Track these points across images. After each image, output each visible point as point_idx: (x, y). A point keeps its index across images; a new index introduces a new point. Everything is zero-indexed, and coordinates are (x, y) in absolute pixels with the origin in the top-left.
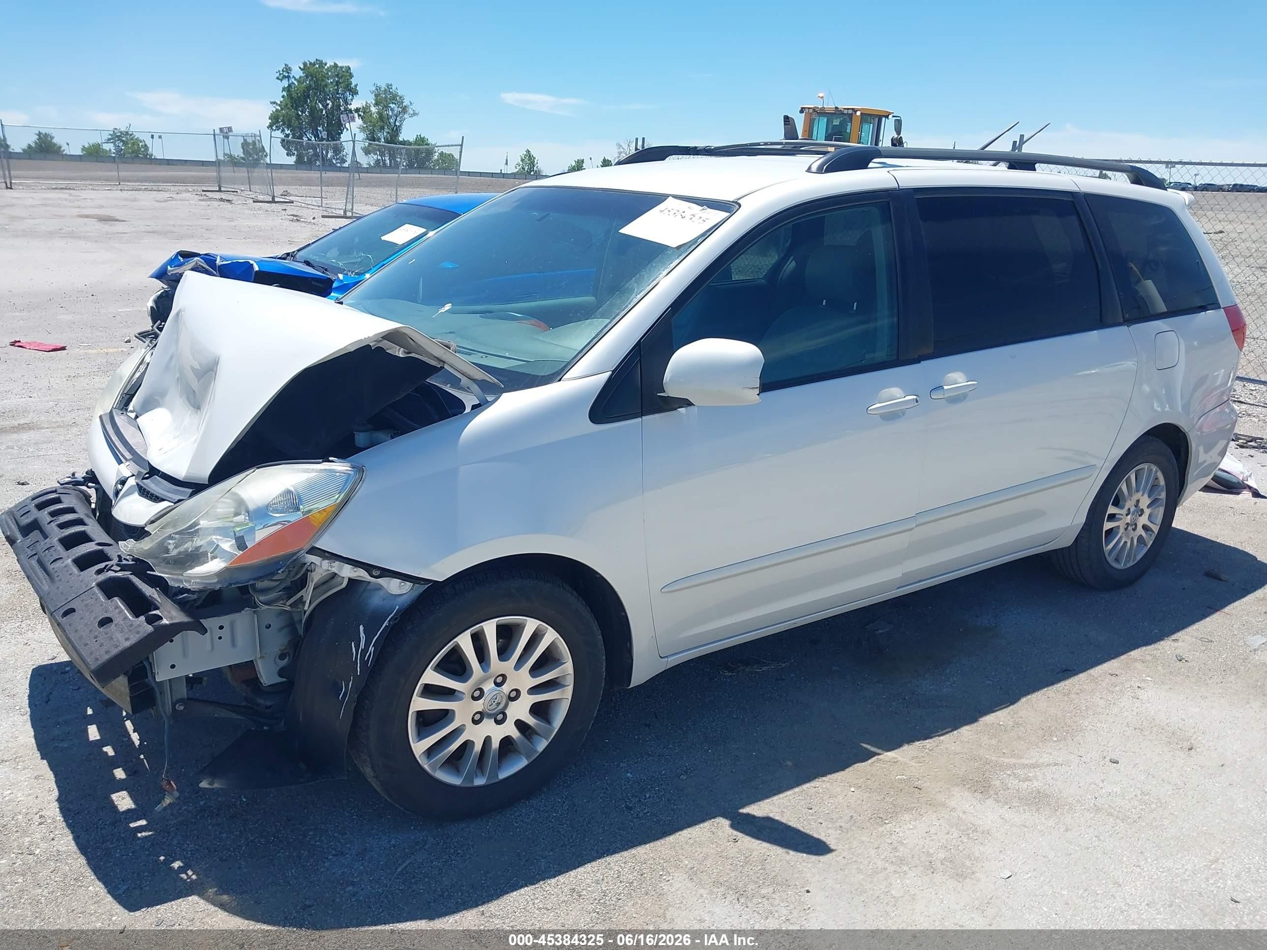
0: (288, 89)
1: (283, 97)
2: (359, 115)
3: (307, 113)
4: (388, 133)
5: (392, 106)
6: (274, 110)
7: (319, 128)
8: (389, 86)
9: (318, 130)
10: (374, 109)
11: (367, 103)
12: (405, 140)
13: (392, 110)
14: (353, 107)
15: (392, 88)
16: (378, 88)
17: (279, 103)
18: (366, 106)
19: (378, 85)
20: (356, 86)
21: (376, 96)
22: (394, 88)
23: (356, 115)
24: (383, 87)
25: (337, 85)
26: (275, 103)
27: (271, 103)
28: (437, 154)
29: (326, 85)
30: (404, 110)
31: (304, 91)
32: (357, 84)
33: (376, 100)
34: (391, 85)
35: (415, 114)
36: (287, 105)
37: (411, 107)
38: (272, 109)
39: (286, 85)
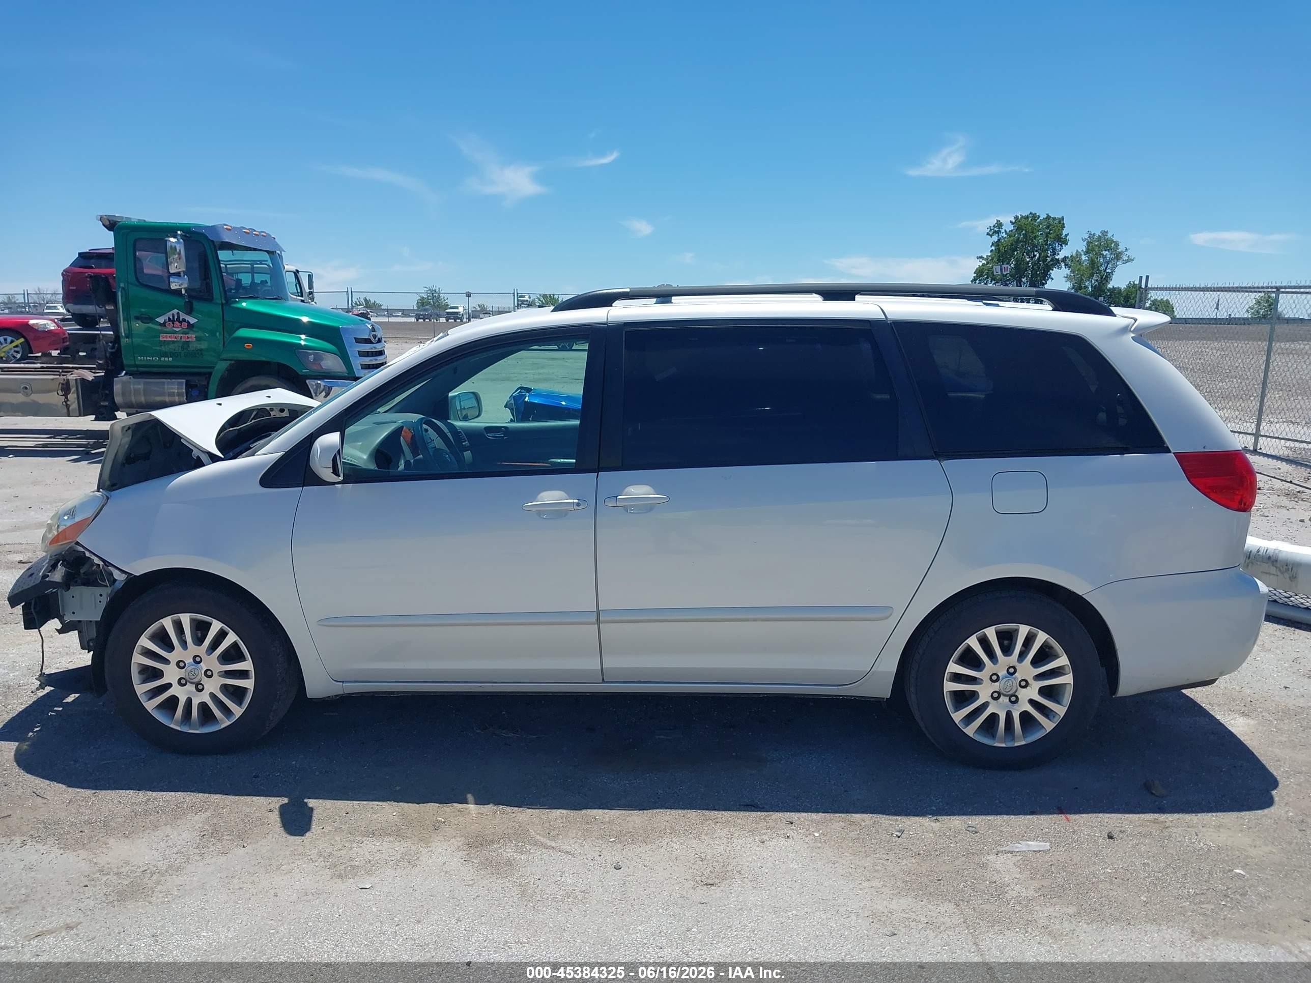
0: (997, 244)
1: (991, 251)
2: (1066, 265)
3: (1012, 265)
4: (1097, 280)
5: (1105, 253)
6: (981, 264)
7: (1023, 280)
8: (1105, 233)
9: (1022, 281)
10: (1084, 258)
11: (1077, 251)
12: (1115, 286)
13: (1105, 257)
14: (1060, 256)
15: (1107, 235)
16: (1092, 236)
17: (985, 257)
18: (1077, 255)
19: (1092, 233)
20: (1066, 235)
21: (1088, 243)
22: (1109, 235)
23: (1063, 264)
24: (1098, 233)
25: (1047, 236)
26: (982, 257)
27: (978, 258)
28: (1149, 302)
29: (1035, 237)
30: (1118, 256)
31: (1012, 245)
32: (1068, 234)
33: (1088, 249)
34: (1107, 232)
35: (1130, 260)
36: (992, 259)
37: (1126, 253)
38: (979, 263)
39: (996, 240)
